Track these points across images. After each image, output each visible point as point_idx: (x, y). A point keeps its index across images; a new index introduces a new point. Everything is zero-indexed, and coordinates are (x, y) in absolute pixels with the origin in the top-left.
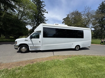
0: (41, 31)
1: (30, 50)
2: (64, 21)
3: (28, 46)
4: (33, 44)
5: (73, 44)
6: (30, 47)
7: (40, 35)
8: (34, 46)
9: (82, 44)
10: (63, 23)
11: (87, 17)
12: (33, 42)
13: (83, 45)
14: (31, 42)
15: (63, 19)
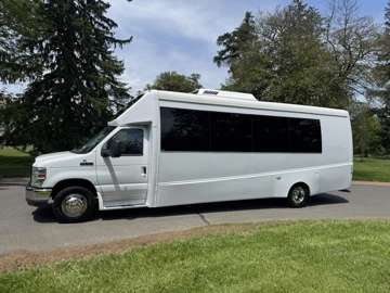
0: (151, 123)
1: (102, 207)
2: (223, 48)
3: (94, 191)
4: (115, 180)
5: (279, 178)
6: (102, 193)
7: (145, 140)
8: (118, 188)
9: (317, 176)
10: (218, 60)
11: (342, 49)
12: (117, 173)
13: (320, 182)
14: (108, 173)
15: (221, 39)
